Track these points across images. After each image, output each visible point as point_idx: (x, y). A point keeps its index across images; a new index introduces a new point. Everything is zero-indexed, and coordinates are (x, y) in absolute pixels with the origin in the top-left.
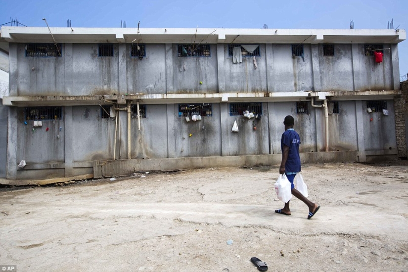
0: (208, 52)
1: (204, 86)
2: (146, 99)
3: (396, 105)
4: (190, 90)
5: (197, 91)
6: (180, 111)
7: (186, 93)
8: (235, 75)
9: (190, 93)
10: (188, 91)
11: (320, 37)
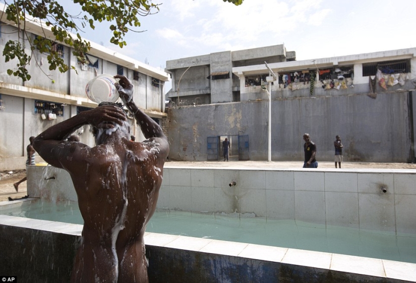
0: (61, 52)
1: (57, 85)
2: (11, 89)
3: (163, 122)
4: (45, 87)
5: (52, 89)
6: (36, 107)
7: (42, 89)
8: (81, 80)
9: (45, 90)
10: (43, 88)
11: (136, 67)
